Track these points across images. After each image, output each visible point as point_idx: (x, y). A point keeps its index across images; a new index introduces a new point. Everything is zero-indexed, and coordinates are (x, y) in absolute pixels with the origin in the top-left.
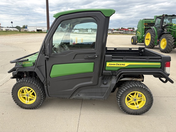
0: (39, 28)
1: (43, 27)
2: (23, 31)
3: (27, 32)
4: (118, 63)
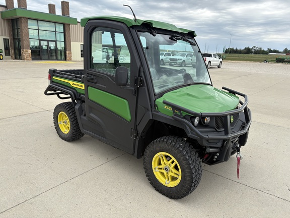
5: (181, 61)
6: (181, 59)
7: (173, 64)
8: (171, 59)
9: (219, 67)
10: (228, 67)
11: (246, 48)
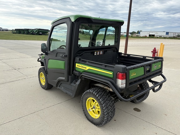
0: (152, 33)
1: (157, 32)
2: (135, 36)
3: (138, 37)
4: (83, 66)
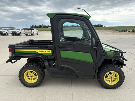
5: (19, 33)
6: (18, 32)
7: (14, 34)
8: (13, 32)
9: (37, 34)
10: (41, 34)
11: (39, 25)
